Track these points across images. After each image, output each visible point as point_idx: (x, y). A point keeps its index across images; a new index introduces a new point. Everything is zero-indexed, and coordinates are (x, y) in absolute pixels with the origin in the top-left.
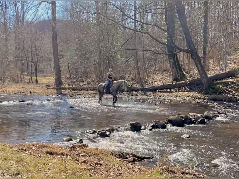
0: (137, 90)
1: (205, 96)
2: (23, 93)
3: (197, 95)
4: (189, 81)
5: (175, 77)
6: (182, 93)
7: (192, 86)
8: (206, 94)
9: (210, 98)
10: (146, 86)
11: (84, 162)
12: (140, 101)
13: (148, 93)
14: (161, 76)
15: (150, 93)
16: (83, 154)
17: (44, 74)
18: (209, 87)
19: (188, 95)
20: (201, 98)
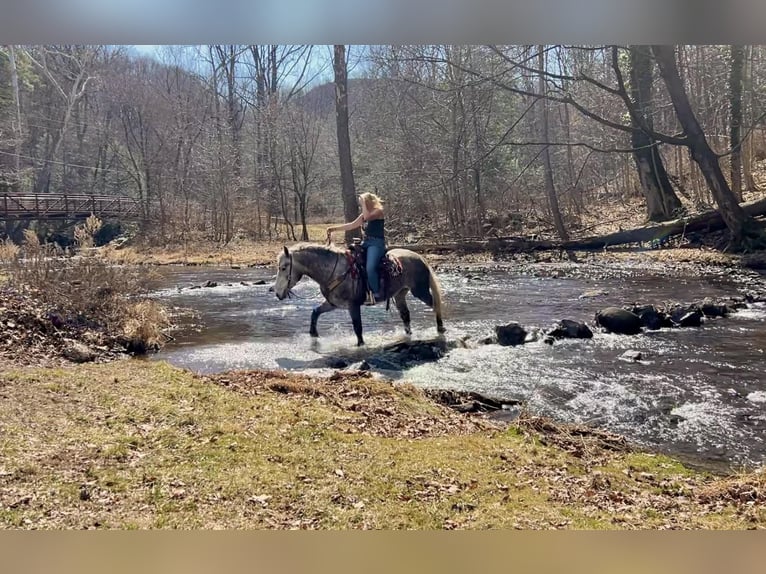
0: (551, 248)
1: (731, 256)
2: (269, 263)
3: (710, 254)
4: (689, 220)
5: (656, 209)
6: (671, 253)
7: (698, 232)
8: (735, 252)
9: (745, 262)
10: (575, 236)
11: (353, 408)
12: (550, 275)
13: (580, 254)
14: (622, 209)
15: (584, 253)
16: (355, 392)
17: (326, 219)
18: (744, 234)
19: (686, 256)
20: (720, 264)
